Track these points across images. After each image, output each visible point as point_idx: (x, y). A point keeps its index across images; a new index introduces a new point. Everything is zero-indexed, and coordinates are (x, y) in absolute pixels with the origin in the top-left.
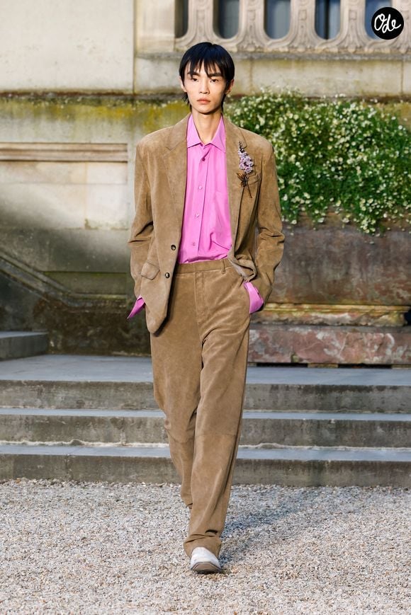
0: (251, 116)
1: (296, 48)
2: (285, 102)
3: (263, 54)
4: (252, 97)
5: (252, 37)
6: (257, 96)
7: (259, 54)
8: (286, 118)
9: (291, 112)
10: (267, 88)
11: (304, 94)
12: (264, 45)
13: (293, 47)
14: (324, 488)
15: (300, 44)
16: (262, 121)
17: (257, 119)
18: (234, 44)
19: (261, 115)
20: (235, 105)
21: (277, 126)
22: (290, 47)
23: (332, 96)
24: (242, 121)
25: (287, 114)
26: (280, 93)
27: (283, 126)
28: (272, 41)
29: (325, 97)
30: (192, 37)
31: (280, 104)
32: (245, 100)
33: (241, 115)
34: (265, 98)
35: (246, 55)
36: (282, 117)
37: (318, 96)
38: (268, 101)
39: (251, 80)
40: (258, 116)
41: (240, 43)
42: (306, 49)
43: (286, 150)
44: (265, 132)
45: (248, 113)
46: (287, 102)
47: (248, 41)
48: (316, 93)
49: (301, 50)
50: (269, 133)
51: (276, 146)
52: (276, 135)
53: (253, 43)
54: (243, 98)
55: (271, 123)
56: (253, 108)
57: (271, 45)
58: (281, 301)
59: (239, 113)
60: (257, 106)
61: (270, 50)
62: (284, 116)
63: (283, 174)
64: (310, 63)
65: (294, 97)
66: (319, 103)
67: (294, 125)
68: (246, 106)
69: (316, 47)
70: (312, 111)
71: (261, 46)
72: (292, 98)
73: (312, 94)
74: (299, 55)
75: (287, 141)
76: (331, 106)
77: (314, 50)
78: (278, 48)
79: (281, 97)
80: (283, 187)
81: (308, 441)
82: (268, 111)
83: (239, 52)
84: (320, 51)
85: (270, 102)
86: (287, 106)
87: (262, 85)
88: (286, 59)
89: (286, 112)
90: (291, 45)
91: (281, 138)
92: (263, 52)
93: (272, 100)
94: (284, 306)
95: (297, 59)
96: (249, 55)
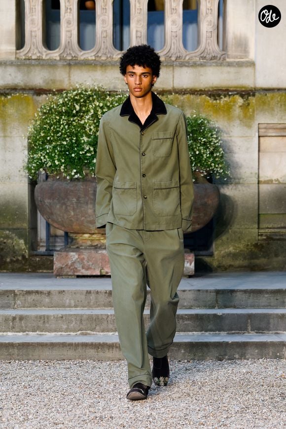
0: (70, 104)
1: (100, 57)
2: (93, 94)
3: (77, 61)
4: (70, 91)
5: (70, 50)
6: (74, 91)
7: (74, 61)
8: (94, 106)
9: (98, 102)
10: (80, 84)
11: (106, 89)
12: (78, 55)
13: (98, 56)
14: (123, 361)
15: (103, 54)
16: (78, 108)
17: (74, 106)
18: (57, 54)
19: (77, 104)
20: (59, 96)
21: (88, 111)
22: (96, 56)
23: (125, 90)
24: (64, 108)
25: (95, 103)
26: (89, 88)
27: (92, 111)
28: (83, 52)
29: (120, 91)
30: (28, 49)
31: (90, 96)
32: (65, 93)
33: (63, 103)
34: (79, 91)
35: (65, 62)
36: (91, 105)
37: (116, 90)
38: (81, 93)
39: (70, 79)
40: (75, 104)
41: (61, 54)
42: (107, 58)
43: (94, 128)
44: (80, 115)
45: (68, 102)
46: (95, 95)
47: (67, 52)
48: (115, 88)
49: (104, 58)
50: (82, 116)
51: (88, 124)
52: (87, 117)
53: (70, 54)
54: (64, 92)
55: (84, 109)
56: (71, 98)
57: (83, 55)
58: (93, 232)
59: (61, 102)
60: (74, 97)
61: (82, 58)
62: (93, 104)
63: (93, 144)
64: (110, 68)
65: (99, 91)
66: (117, 95)
67: (100, 110)
68: (66, 97)
69: (114, 57)
70: (112, 100)
71: (76, 55)
72: (98, 92)
73: (112, 89)
74: (102, 62)
75: (95, 121)
76: (125, 97)
77: (113, 58)
78: (88, 57)
79: (91, 91)
80: (93, 153)
81: (112, 329)
82: (82, 101)
83: (60, 59)
84: (117, 59)
85: (83, 94)
86: (95, 97)
87: (77, 82)
88: (93, 64)
89: (94, 101)
90: (97, 55)
91: (91, 119)
92: (77, 60)
93: (84, 93)
94: (95, 236)
95: (101, 64)
96: (68, 62)
